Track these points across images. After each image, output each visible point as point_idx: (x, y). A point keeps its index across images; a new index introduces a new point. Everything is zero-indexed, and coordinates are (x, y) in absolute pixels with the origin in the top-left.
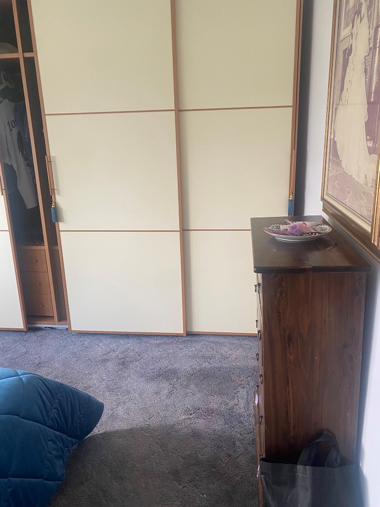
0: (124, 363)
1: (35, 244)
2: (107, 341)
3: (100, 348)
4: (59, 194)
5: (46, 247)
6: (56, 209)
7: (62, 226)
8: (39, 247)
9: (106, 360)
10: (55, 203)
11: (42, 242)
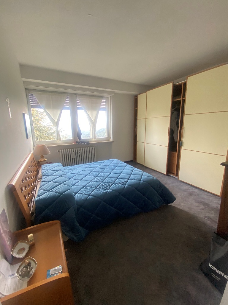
0: (191, 194)
1: (174, 152)
2: (189, 186)
3: (185, 187)
4: (184, 138)
5: (177, 153)
6: (182, 142)
7: (182, 147)
8: (175, 153)
9: (185, 191)
10: (182, 140)
11: (176, 151)
